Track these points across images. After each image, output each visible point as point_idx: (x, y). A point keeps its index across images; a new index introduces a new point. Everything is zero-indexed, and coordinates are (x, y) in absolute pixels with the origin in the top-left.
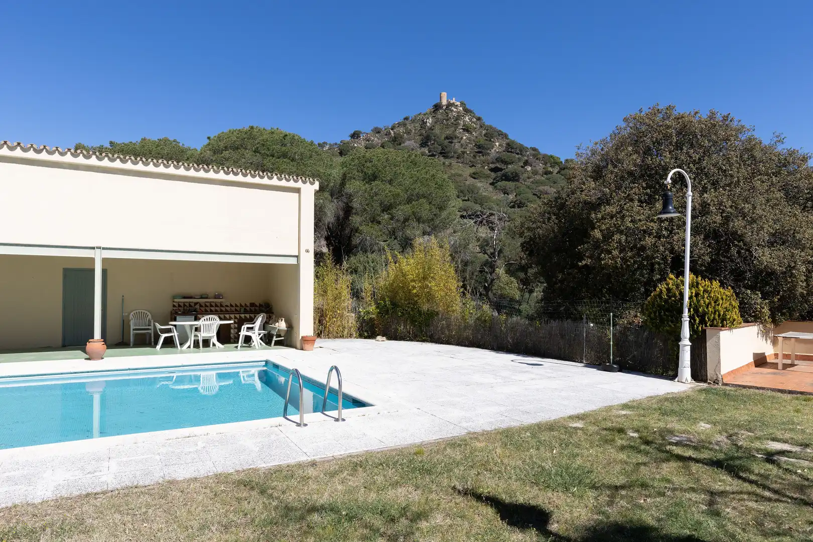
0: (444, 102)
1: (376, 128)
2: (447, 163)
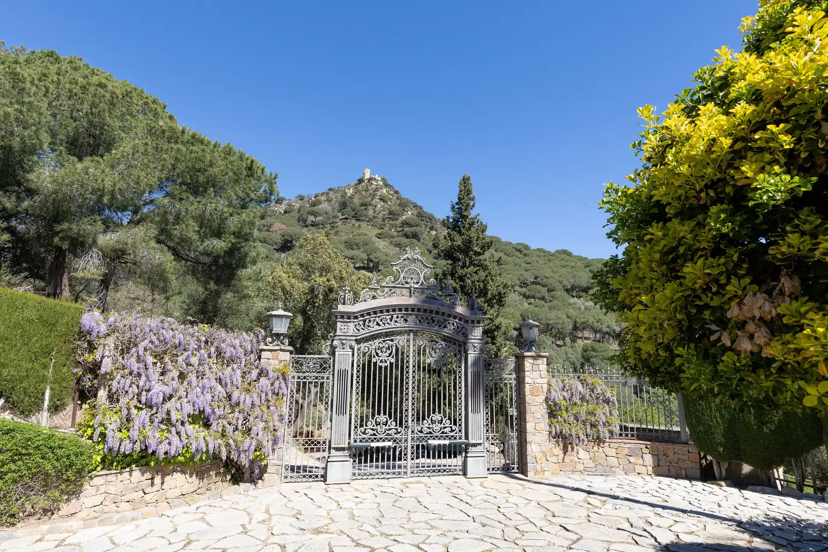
0: (367, 176)
1: (300, 196)
2: (356, 225)
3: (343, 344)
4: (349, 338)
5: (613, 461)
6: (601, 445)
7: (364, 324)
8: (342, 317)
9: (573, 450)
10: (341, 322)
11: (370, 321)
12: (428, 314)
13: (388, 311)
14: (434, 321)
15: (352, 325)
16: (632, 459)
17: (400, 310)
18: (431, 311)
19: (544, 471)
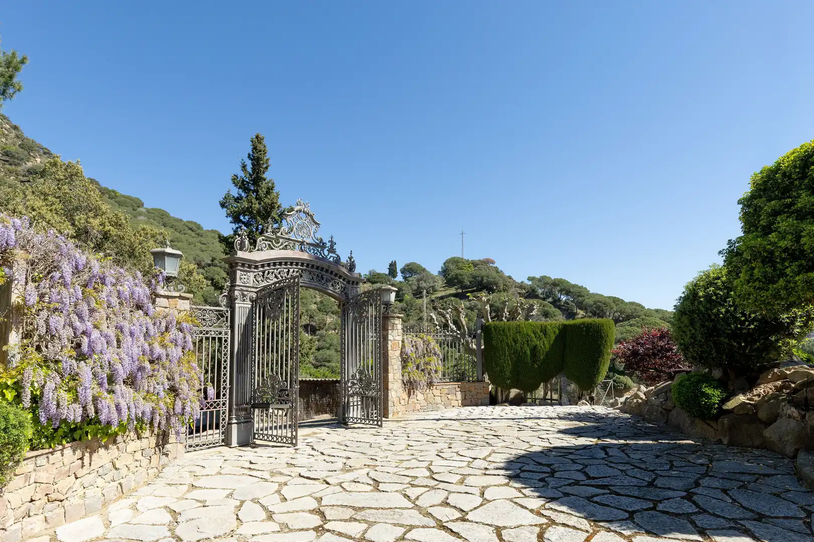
3: (244, 296)
4: (249, 289)
5: (438, 399)
6: (431, 388)
7: (263, 276)
8: (243, 265)
9: (414, 394)
10: (241, 270)
11: (268, 273)
12: (319, 271)
13: (286, 264)
14: (323, 279)
15: (252, 275)
16: (450, 397)
17: (297, 264)
18: (322, 269)
19: (398, 413)
